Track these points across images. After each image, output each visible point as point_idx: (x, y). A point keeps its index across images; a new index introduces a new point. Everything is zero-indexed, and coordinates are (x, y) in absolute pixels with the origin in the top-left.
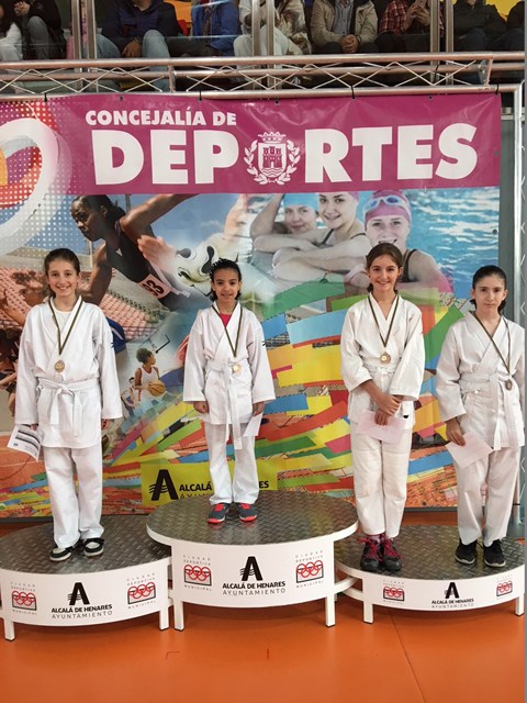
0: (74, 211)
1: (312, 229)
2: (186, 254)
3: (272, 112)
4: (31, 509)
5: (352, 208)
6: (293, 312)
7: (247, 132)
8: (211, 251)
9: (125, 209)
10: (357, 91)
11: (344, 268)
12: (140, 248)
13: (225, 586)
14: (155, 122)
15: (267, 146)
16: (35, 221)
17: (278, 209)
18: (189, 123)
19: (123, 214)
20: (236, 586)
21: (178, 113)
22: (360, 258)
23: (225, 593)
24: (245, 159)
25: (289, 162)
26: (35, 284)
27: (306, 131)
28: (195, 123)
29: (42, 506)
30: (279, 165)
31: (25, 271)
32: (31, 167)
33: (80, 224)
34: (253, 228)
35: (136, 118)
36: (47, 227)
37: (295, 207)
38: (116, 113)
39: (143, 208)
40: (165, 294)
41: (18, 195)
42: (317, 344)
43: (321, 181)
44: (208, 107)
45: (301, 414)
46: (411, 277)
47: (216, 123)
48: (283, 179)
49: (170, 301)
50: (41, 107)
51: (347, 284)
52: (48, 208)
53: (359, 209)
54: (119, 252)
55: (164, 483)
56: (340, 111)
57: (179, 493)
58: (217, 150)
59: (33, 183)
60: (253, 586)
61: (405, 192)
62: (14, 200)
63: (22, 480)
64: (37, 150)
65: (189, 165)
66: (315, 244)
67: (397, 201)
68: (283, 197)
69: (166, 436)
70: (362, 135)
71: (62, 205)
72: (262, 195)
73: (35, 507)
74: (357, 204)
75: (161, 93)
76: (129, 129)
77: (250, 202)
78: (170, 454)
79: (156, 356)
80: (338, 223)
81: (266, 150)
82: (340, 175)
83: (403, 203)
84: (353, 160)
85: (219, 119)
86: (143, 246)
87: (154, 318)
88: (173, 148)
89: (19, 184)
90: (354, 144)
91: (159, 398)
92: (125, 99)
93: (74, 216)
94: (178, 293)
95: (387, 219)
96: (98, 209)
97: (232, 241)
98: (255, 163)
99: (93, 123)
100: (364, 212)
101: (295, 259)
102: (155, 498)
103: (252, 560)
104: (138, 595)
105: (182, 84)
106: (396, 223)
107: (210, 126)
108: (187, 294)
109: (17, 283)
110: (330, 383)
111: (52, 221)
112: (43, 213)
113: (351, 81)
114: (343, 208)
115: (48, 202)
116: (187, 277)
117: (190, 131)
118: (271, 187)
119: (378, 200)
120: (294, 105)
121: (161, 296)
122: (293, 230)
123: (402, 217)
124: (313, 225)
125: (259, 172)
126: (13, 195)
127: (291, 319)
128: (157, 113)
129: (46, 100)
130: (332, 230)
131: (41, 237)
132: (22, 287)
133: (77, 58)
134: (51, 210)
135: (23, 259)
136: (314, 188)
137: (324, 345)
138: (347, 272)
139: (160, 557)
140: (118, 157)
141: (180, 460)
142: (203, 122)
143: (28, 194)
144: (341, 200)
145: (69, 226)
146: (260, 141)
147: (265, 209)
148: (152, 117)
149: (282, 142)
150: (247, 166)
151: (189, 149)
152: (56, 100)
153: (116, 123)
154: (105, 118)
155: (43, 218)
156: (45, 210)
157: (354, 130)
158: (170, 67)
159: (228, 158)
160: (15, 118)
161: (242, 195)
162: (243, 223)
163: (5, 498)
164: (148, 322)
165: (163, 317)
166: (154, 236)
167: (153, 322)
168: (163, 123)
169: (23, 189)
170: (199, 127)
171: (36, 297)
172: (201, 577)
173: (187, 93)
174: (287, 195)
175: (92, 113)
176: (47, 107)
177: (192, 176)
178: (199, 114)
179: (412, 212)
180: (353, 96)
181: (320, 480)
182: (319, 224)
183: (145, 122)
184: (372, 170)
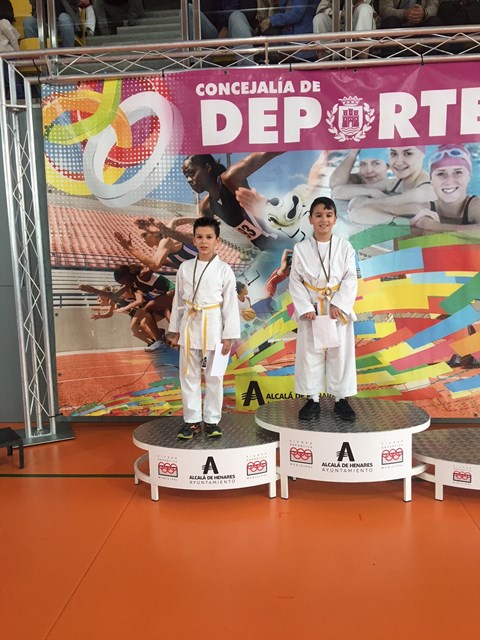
0: (185, 168)
1: (382, 180)
2: (275, 203)
3: (351, 79)
4: (148, 410)
5: (419, 159)
6: (366, 250)
7: (329, 97)
8: (296, 200)
9: (226, 166)
10: (426, 59)
11: (410, 213)
12: (238, 198)
13: (323, 464)
14: (253, 92)
15: (346, 109)
16: (154, 177)
17: (354, 162)
18: (280, 91)
19: (224, 170)
20: (332, 465)
21: (271, 83)
22: (425, 203)
23: (323, 470)
24: (327, 121)
25: (365, 122)
26: (153, 229)
27: (381, 95)
28: (285, 91)
29: (157, 408)
30: (356, 124)
31: (146, 218)
32: (151, 132)
33: (190, 179)
34: (332, 180)
35: (237, 88)
36: (163, 181)
37: (369, 161)
38: (221, 85)
39: (241, 164)
40: (256, 237)
41: (141, 156)
42: (384, 278)
43: (392, 137)
44: (296, 77)
45: (369, 337)
46: (470, 220)
47: (303, 90)
48: (359, 136)
49: (261, 242)
50: (159, 81)
51: (413, 226)
52: (165, 166)
53: (426, 161)
54: (220, 202)
55: (254, 392)
56: (411, 76)
57: (266, 401)
58: (304, 113)
59: (153, 146)
60: (346, 465)
61: (467, 146)
62: (137, 160)
63: (142, 387)
64: (156, 118)
65: (280, 128)
66: (385, 192)
67: (459, 153)
68: (359, 152)
69: (256, 354)
70: (430, 97)
71: (175, 164)
72: (341, 151)
73: (152, 409)
74: (423, 156)
75: (257, 67)
76: (231, 98)
77: (330, 157)
78: (259, 368)
79: (248, 288)
80: (406, 173)
81: (345, 112)
82: (409, 132)
83: (465, 155)
84: (421, 119)
85: (306, 86)
86: (240, 197)
87: (247, 257)
88: (266, 113)
89: (141, 147)
90: (422, 105)
91: (251, 323)
92: (228, 73)
93: (185, 172)
94: (267, 235)
95: (450, 169)
96: (204, 166)
97: (314, 191)
98: (335, 124)
99: (202, 94)
100: (430, 164)
101: (369, 206)
102: (247, 403)
103: (346, 445)
104: (254, 469)
105: (275, 58)
106: (458, 173)
107: (298, 93)
108: (275, 236)
109: (140, 228)
110: (395, 312)
111: (167, 177)
112: (160, 170)
113: (421, 50)
114: (411, 161)
115: (164, 161)
116: (276, 222)
117: (281, 98)
118: (349, 144)
119: (443, 153)
120: (370, 72)
121: (253, 238)
122: (366, 180)
123: (463, 167)
124: (385, 176)
125: (339, 131)
126: (137, 156)
127: (362, 257)
128: (254, 84)
129: (163, 76)
130: (401, 180)
131: (159, 190)
132: (143, 231)
133: (185, 40)
134: (167, 168)
135: (145, 209)
136: (386, 143)
137: (390, 279)
138: (413, 216)
139: (270, 442)
140: (221, 122)
141: (267, 373)
142: (292, 90)
143: (149, 155)
144: (409, 154)
145: (180, 181)
146: (341, 104)
147: (342, 163)
148: (250, 88)
149: (359, 105)
150: (329, 126)
151: (280, 114)
152: (172, 76)
153: (221, 93)
154: (211, 89)
155: (160, 175)
156: (163, 168)
157: (423, 93)
158: (266, 44)
159: (312, 120)
160: (139, 92)
161: (323, 152)
162: (323, 175)
163: (128, 400)
164: (242, 260)
165: (254, 256)
166: (248, 187)
167: (246, 260)
168: (259, 92)
169: (145, 151)
170: (289, 94)
171: (154, 240)
172: (304, 457)
173: (279, 66)
174: (363, 150)
175: (202, 85)
176: (164, 82)
177: (281, 136)
178: (289, 83)
179: (473, 163)
180: (422, 63)
181: (384, 393)
182: (389, 175)
183: (244, 92)
184: (438, 127)
